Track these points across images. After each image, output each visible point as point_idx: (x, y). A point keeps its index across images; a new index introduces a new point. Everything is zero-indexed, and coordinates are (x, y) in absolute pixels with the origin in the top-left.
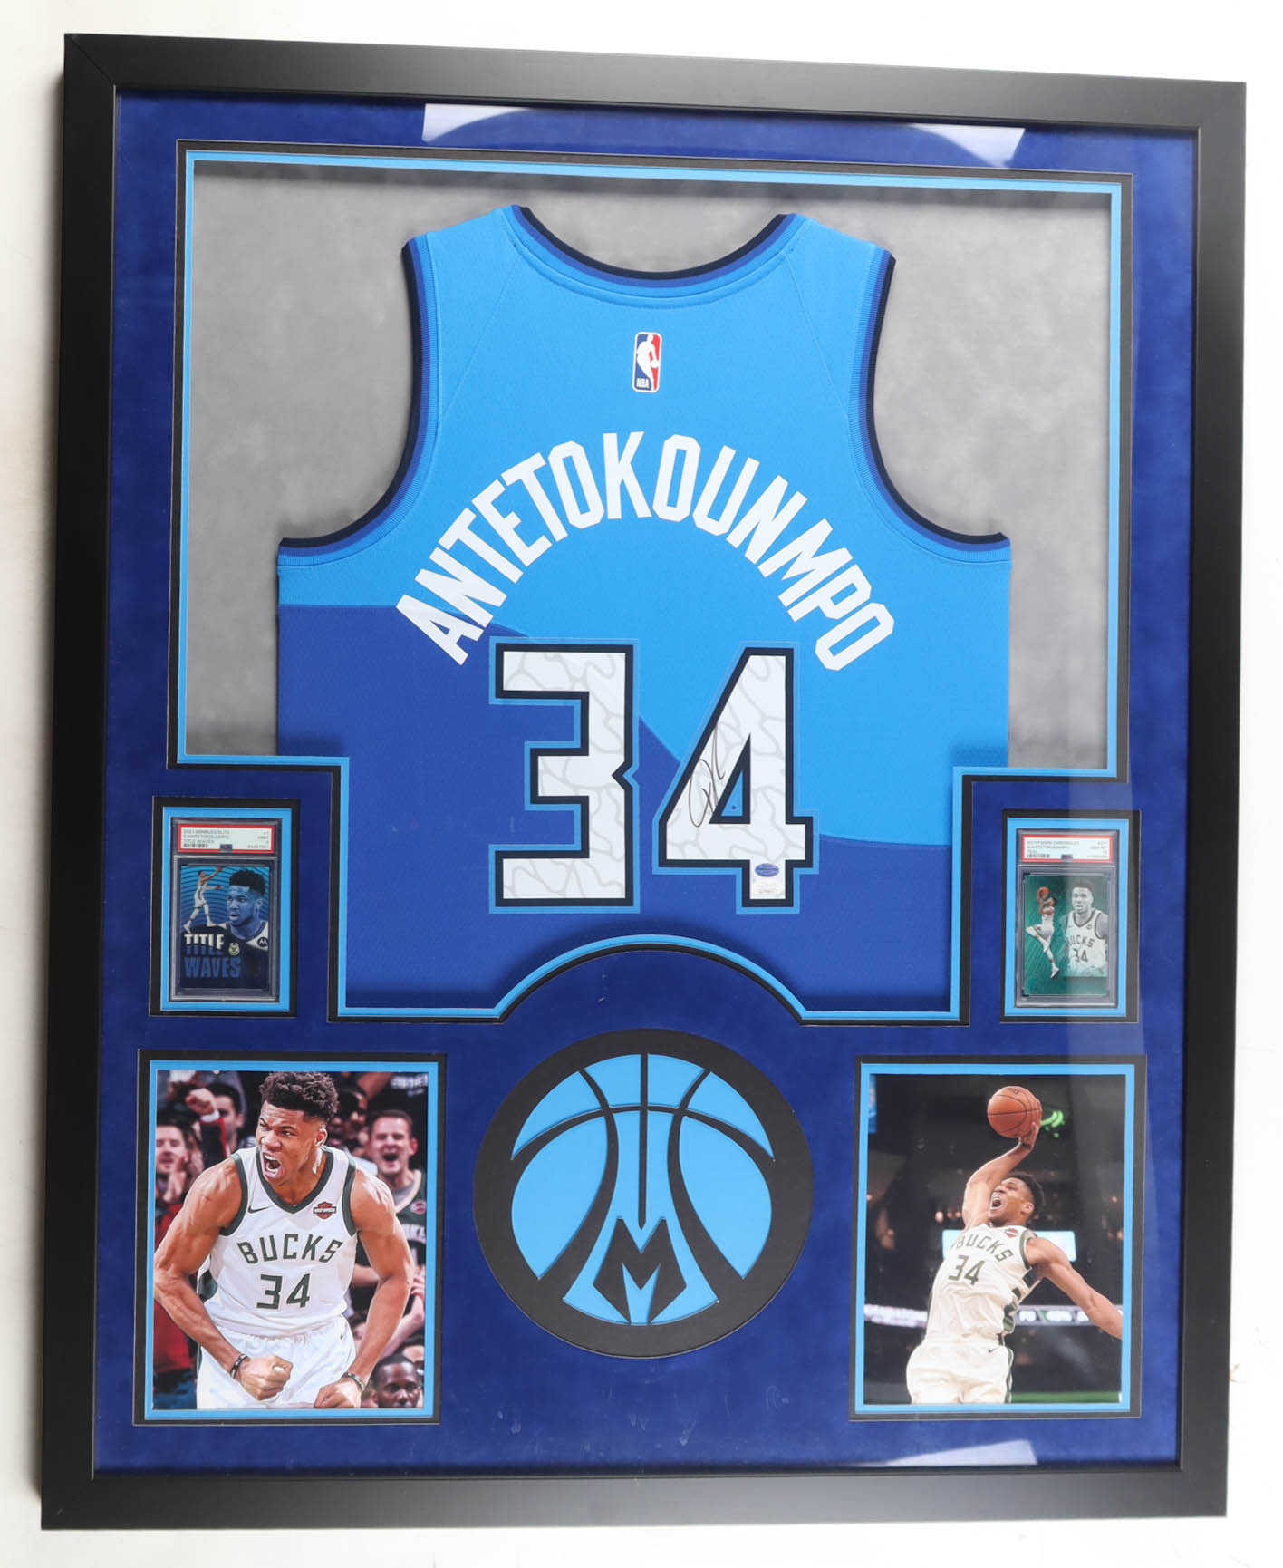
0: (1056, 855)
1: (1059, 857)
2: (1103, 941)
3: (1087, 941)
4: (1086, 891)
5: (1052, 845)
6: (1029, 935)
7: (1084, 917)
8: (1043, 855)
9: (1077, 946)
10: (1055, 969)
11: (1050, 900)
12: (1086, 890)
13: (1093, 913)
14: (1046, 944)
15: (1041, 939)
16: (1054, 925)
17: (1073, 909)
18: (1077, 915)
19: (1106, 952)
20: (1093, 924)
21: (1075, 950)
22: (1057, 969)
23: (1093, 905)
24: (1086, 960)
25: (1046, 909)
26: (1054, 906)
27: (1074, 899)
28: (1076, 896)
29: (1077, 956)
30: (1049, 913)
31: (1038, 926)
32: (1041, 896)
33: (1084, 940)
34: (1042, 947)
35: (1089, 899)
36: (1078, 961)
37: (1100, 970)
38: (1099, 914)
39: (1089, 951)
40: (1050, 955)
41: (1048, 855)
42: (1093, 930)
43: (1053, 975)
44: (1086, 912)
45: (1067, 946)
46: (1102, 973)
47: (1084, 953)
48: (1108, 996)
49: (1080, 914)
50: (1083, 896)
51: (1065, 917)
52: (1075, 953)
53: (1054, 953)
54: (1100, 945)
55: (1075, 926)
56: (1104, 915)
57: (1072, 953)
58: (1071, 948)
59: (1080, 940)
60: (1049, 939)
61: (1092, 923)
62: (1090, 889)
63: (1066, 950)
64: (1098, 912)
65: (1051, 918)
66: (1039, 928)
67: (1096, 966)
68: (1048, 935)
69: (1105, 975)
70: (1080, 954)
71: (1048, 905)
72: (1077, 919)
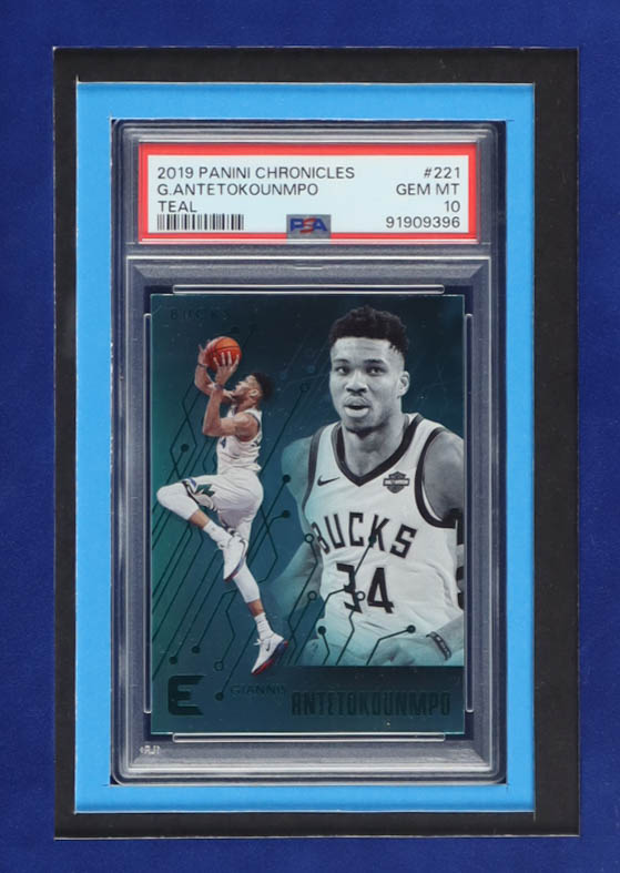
0: (266, 216)
1: (282, 227)
2: (451, 533)
3: (389, 534)
4: (382, 349)
5: (253, 179)
6: (170, 515)
7: (375, 447)
8: (218, 220)
9: (350, 554)
10: (269, 639)
11: (249, 385)
12: (384, 345)
13: (409, 431)
14: (234, 550)
15: (211, 528)
16: (260, 475)
17: (335, 417)
18: (351, 440)
19: (459, 574)
20: (411, 473)
21: (342, 567)
22: (278, 639)
23: (408, 403)
24: (387, 605)
25: (232, 419)
26: (260, 404)
27: (335, 380)
28: (346, 369)
29: (350, 588)
30: (243, 435)
31: (202, 480)
32: (212, 371)
33: (376, 533)
34: (218, 556)
35: (395, 380)
36: (356, 608)
37: (437, 640)
38: (434, 434)
39: (395, 570)
40: (249, 587)
41: (238, 221)
42: (409, 492)
43: (263, 658)
44: (382, 426)
45: (315, 552)
46: (445, 651)
47: (379, 578)
48: (469, 736)
49: (362, 433)
50: (373, 368)
51: (303, 444)
52: (344, 578)
53: (263, 580)
54: (438, 549)
55: (345, 482)
56: (451, 437)
57: (332, 579)
58: (329, 560)
59: (363, 530)
60: (245, 529)
61: (408, 466)
62: (397, 342)
63: (313, 569)
64: (426, 427)
65: (252, 451)
66: (207, 490)
67: (425, 628)
68: (239, 515)
69: (458, 657)
70: (364, 583)
71: (239, 402)
72: (350, 461)
